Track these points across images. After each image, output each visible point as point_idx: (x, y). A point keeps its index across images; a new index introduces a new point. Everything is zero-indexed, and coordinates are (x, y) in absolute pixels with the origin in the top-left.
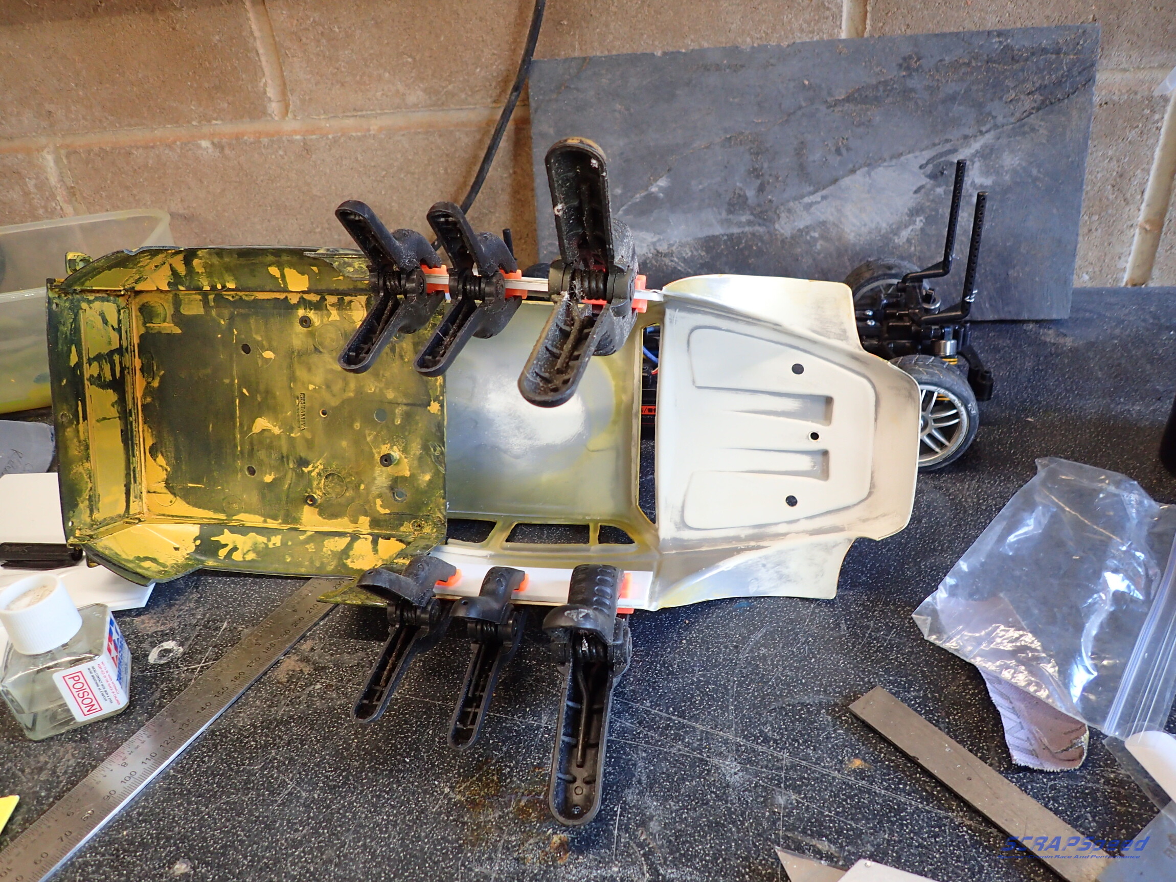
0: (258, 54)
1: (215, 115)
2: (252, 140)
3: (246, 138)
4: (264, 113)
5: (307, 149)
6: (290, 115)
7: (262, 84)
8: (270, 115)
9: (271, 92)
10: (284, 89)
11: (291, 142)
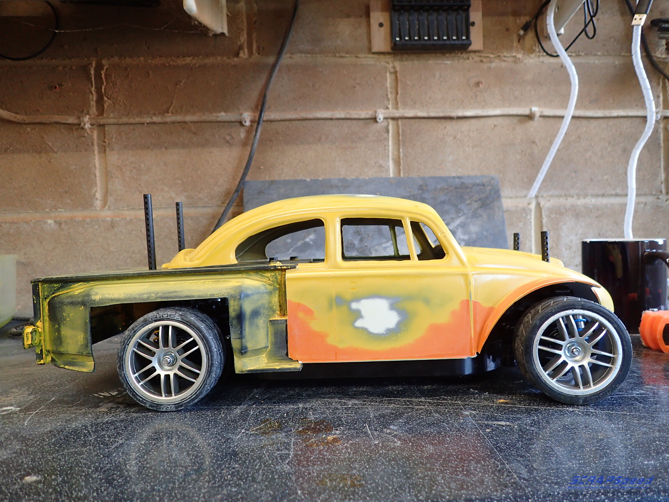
0: (95, 176)
1: (61, 206)
2: (80, 220)
3: (77, 219)
4: (92, 205)
5: (113, 225)
6: (107, 207)
7: (94, 191)
8: (95, 207)
9: (98, 195)
10: (106, 194)
11: (104, 221)
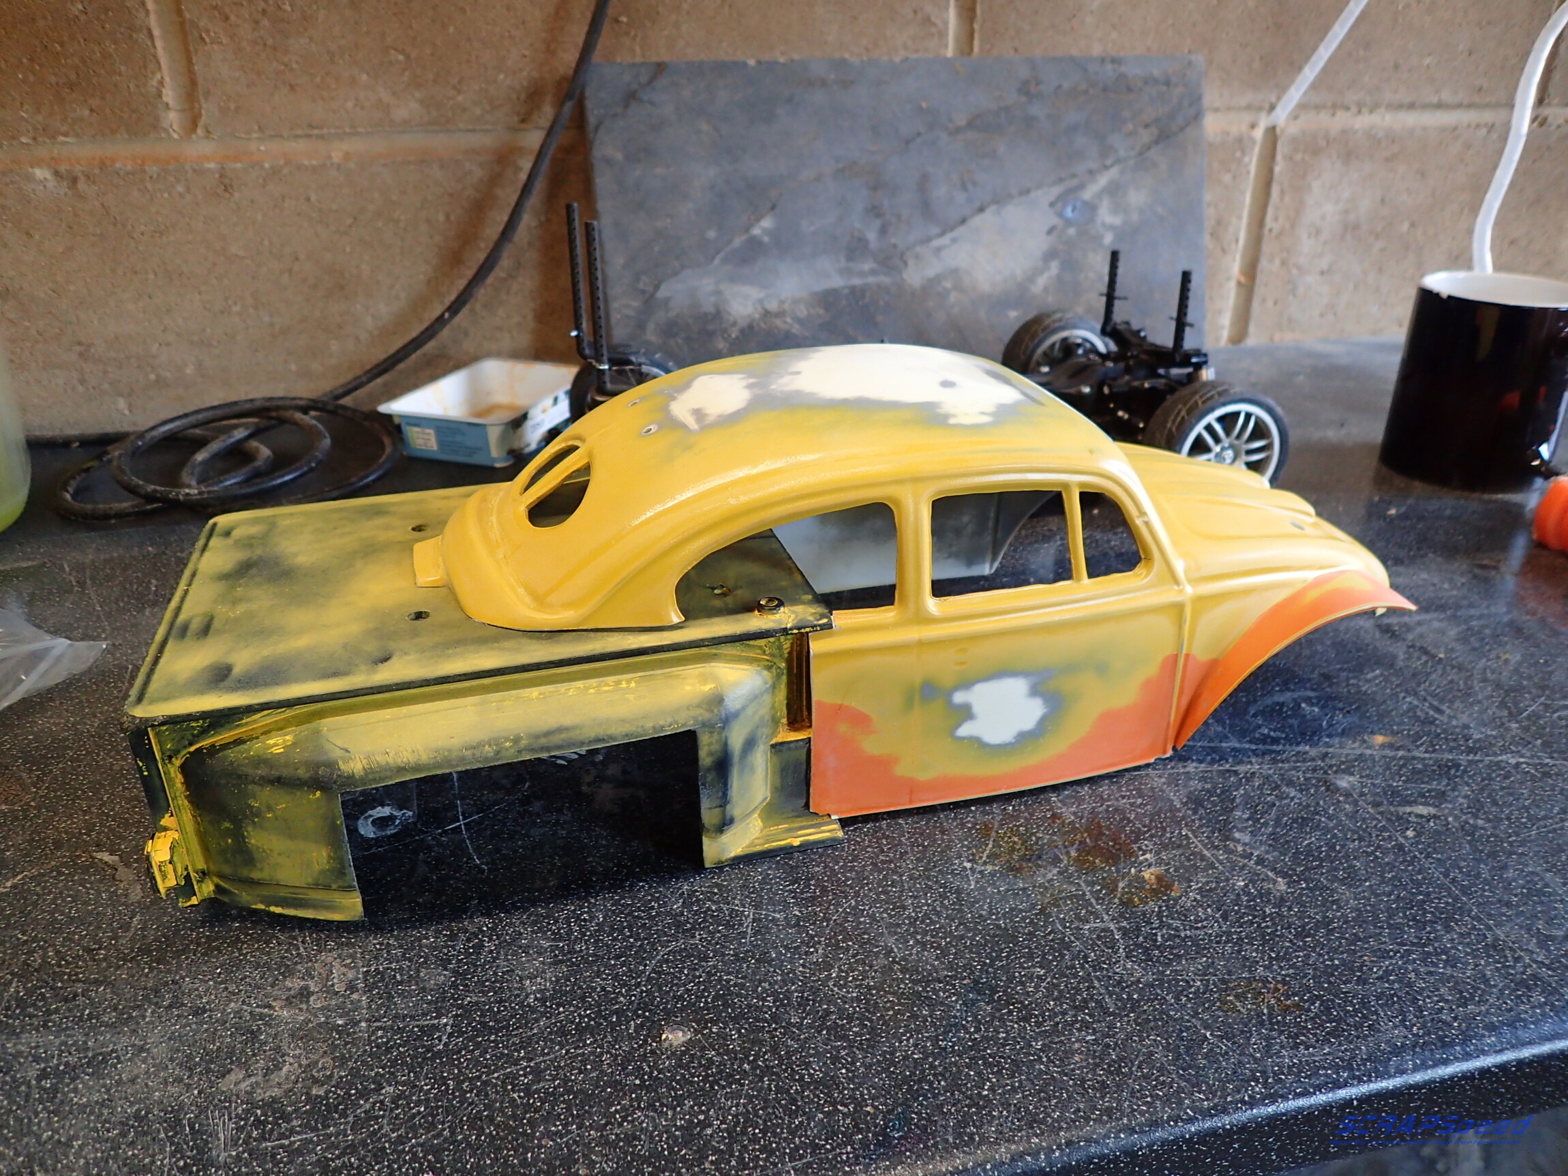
0: (151, 35)
1: (64, 128)
2: (129, 168)
3: (118, 165)
4: (155, 126)
5: (225, 184)
6: (200, 131)
7: (155, 83)
8: (165, 130)
9: (169, 95)
10: (191, 91)
11: (199, 172)
